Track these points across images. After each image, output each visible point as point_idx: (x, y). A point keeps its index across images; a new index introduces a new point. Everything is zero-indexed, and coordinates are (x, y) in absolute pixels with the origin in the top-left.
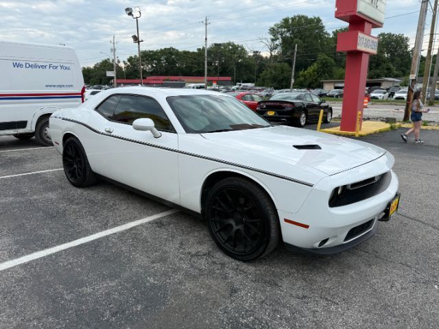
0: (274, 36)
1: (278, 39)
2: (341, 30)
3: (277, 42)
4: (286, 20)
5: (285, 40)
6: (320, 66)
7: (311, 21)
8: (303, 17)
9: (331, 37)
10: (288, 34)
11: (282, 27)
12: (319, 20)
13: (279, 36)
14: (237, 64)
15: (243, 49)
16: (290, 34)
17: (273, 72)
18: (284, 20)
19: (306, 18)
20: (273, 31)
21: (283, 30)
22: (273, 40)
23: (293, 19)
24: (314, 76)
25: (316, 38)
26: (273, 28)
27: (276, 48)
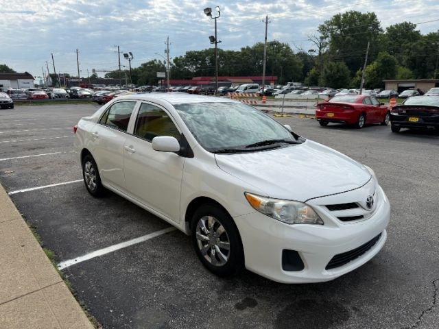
0: (324, 34)
1: (328, 36)
2: (396, 26)
3: (327, 40)
4: (337, 17)
5: (335, 38)
6: (381, 64)
7: (365, 17)
8: (356, 12)
9: (385, 33)
10: (338, 32)
11: (332, 24)
12: (373, 16)
13: (330, 34)
14: (282, 63)
15: (288, 48)
16: (341, 31)
17: (328, 71)
18: (335, 16)
19: (358, 14)
20: (322, 29)
21: (334, 27)
22: (322, 38)
23: (345, 16)
24: (373, 75)
25: (369, 35)
26: (323, 26)
27: (325, 46)
